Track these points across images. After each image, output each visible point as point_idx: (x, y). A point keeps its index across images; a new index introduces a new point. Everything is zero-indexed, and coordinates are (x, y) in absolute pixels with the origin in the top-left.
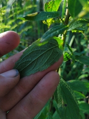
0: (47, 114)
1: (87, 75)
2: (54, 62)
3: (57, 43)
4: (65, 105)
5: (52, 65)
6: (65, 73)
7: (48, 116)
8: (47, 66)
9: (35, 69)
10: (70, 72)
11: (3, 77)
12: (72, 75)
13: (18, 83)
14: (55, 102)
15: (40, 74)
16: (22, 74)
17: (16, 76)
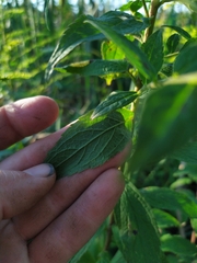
0: (100, 254)
1: (188, 181)
2: (116, 153)
3: (122, 118)
4: (135, 232)
5: (112, 157)
6: (142, 175)
7: (102, 259)
8: (104, 159)
9: (83, 164)
10: (152, 173)
11: (30, 176)
12: (157, 178)
13: (52, 188)
14: (115, 229)
15: (89, 174)
16: (59, 172)
17: (49, 175)
